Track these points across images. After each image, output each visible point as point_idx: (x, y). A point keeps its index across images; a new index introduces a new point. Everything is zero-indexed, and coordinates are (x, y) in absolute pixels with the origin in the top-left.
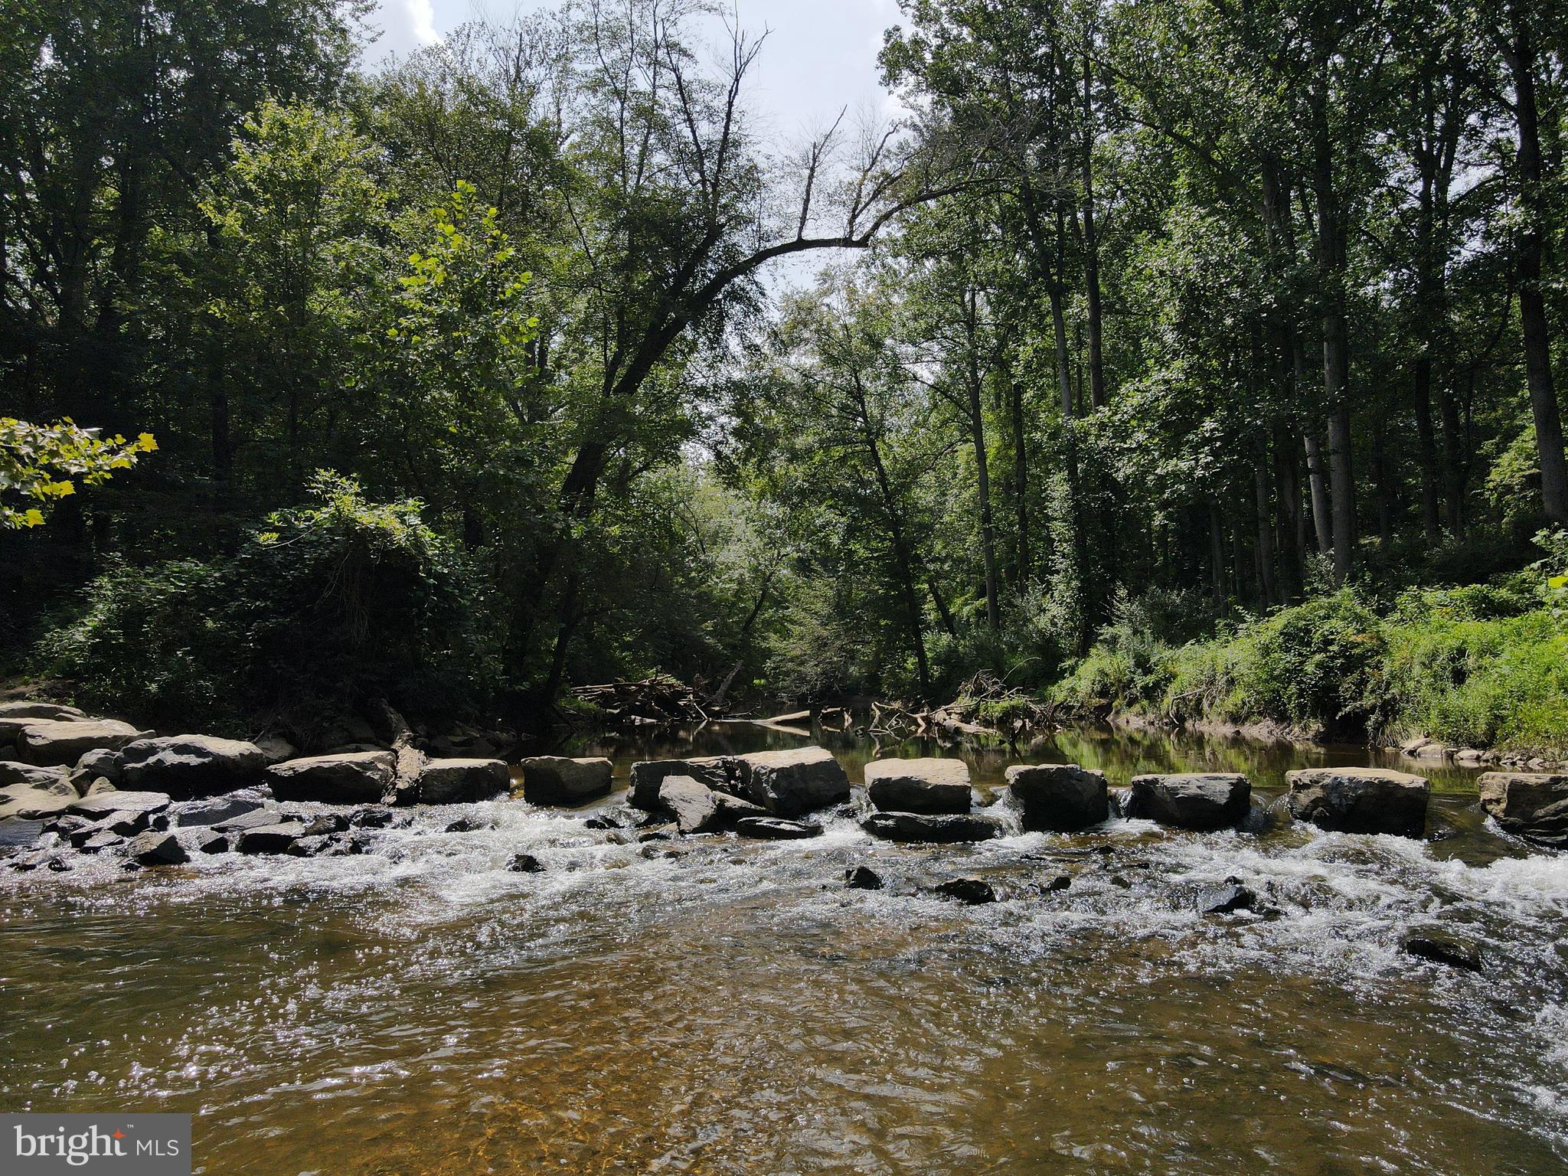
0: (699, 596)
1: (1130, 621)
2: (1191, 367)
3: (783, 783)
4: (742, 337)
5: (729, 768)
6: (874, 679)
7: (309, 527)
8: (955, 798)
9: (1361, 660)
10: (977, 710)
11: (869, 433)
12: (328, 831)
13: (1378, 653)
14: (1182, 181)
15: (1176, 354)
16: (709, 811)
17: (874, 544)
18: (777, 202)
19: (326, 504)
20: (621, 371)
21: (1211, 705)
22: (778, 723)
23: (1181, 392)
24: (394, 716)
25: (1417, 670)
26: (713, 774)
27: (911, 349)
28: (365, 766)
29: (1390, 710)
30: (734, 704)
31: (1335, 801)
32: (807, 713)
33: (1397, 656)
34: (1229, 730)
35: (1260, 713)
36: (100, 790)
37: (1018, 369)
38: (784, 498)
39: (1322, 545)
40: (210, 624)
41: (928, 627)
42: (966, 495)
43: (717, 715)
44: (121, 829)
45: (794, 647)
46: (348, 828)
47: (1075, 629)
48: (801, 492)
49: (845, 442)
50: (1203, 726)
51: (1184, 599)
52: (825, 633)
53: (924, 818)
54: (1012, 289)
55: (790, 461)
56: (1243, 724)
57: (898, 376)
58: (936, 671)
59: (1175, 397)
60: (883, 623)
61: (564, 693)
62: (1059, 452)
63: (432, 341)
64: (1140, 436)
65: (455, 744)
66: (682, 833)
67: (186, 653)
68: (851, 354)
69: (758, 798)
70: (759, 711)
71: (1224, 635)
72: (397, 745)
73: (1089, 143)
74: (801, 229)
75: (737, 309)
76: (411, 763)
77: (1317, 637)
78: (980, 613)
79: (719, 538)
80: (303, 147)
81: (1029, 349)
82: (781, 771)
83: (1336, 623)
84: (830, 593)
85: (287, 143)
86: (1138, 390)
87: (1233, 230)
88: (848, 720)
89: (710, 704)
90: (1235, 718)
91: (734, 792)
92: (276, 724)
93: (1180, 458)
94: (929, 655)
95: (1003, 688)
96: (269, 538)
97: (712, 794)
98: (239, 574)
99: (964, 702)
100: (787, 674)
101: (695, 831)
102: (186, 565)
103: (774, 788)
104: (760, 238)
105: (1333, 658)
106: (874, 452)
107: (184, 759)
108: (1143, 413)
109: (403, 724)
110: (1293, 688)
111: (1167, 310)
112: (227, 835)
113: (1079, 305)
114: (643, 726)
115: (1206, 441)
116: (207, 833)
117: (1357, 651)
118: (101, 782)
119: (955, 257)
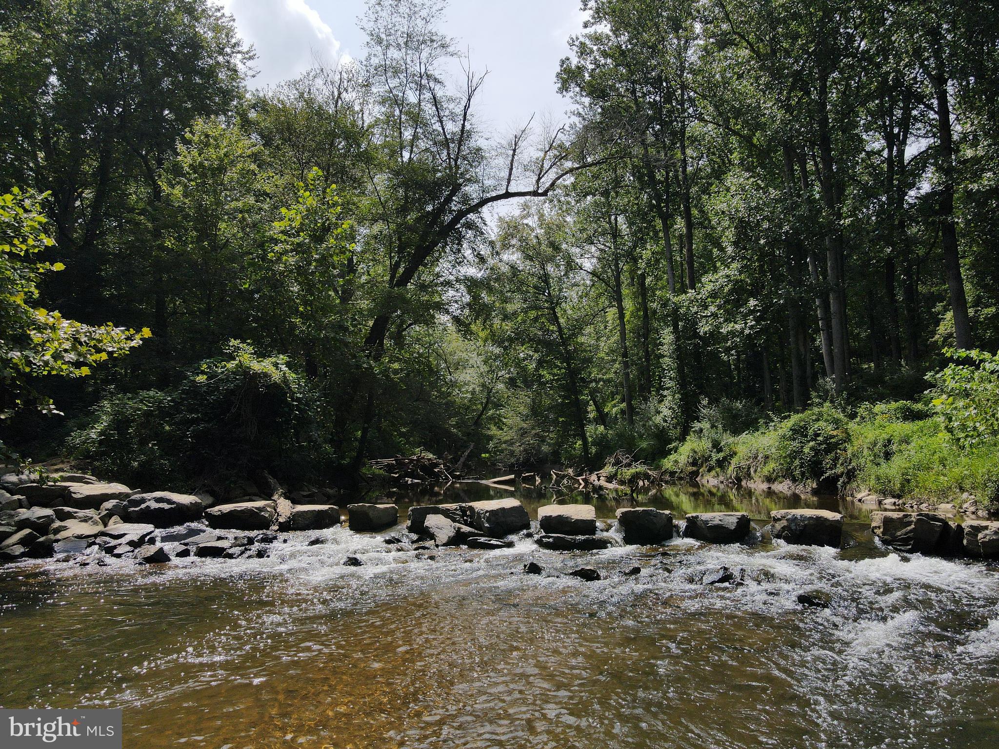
0: (446, 404)
1: (709, 420)
2: (742, 267)
3: (493, 519)
4: (474, 249)
5: (463, 510)
6: (556, 454)
7: (222, 372)
8: (588, 527)
9: (836, 445)
10: (616, 474)
11: (552, 303)
12: (243, 545)
13: (845, 441)
14: (735, 157)
15: (733, 259)
16: (452, 534)
17: (555, 371)
18: (494, 170)
19: (234, 359)
20: (401, 270)
21: (755, 471)
22: (495, 483)
23: (737, 281)
24: (272, 481)
25: (866, 452)
26: (454, 514)
27: (578, 250)
28: (261, 509)
29: (851, 475)
30: (468, 470)
31: (794, 528)
32: (513, 476)
33: (855, 443)
34: (765, 486)
35: (784, 477)
36: (115, 523)
37: (642, 264)
38: (499, 342)
39: (828, 372)
40: (167, 428)
41: (590, 421)
42: (613, 339)
43: (458, 477)
44: (131, 543)
45: (505, 435)
46: (253, 543)
47: (678, 424)
48: (511, 340)
49: (537, 308)
50: (751, 485)
51: (744, 406)
52: (525, 426)
53: (569, 537)
54: (638, 216)
55: (503, 320)
56: (773, 483)
57: (571, 266)
58: (593, 450)
59: (734, 285)
60: (561, 420)
61: (364, 465)
62: (667, 315)
63: (292, 260)
64: (712, 309)
65: (304, 496)
66: (437, 546)
67: (154, 445)
68: (540, 254)
69: (479, 527)
70: (484, 475)
71: (762, 430)
72: (275, 497)
73: (684, 128)
74: (508, 186)
75: (470, 234)
76: (285, 508)
77: (811, 432)
78: (623, 412)
79: (459, 365)
80: (217, 147)
81: (649, 252)
82: (492, 512)
83: (822, 424)
84: (529, 401)
85: (207, 145)
86: (711, 281)
87: (767, 186)
88: (538, 480)
89: (454, 471)
90: (769, 479)
91: (466, 524)
92: (204, 485)
93: (736, 323)
94: (590, 439)
95: (632, 461)
96: (201, 378)
97: (454, 524)
98: (181, 398)
99: (608, 470)
100: (502, 451)
101: (444, 545)
102: (151, 393)
103: (488, 521)
104: (483, 191)
105: (820, 444)
106: (555, 313)
107: (161, 505)
108: (714, 295)
109: (278, 485)
110: (797, 462)
111: (727, 234)
112: (188, 547)
113: (680, 224)
114: (413, 484)
115: (751, 312)
116: (177, 546)
117: (833, 440)
118: (115, 518)
119: (606, 193)
